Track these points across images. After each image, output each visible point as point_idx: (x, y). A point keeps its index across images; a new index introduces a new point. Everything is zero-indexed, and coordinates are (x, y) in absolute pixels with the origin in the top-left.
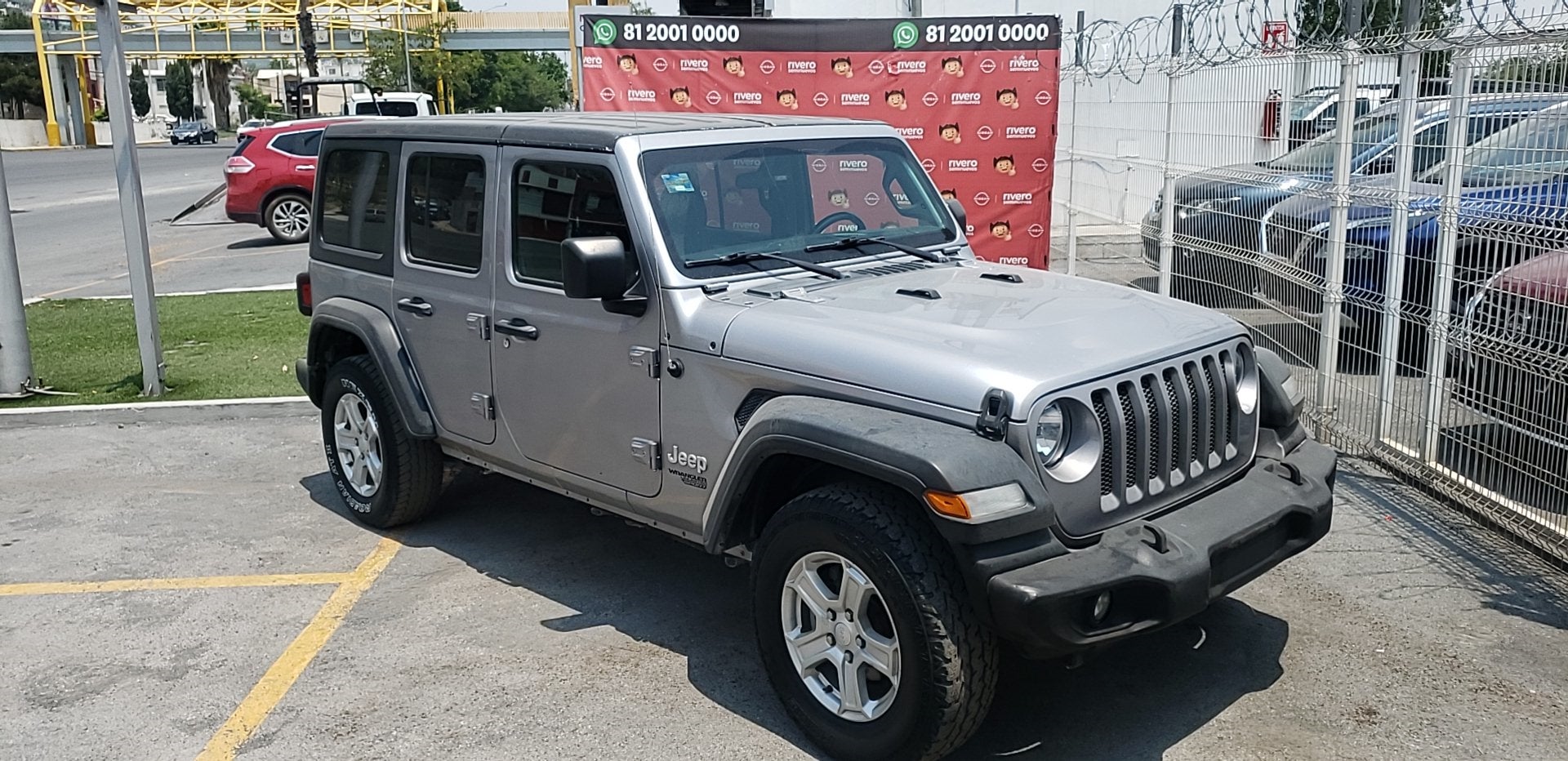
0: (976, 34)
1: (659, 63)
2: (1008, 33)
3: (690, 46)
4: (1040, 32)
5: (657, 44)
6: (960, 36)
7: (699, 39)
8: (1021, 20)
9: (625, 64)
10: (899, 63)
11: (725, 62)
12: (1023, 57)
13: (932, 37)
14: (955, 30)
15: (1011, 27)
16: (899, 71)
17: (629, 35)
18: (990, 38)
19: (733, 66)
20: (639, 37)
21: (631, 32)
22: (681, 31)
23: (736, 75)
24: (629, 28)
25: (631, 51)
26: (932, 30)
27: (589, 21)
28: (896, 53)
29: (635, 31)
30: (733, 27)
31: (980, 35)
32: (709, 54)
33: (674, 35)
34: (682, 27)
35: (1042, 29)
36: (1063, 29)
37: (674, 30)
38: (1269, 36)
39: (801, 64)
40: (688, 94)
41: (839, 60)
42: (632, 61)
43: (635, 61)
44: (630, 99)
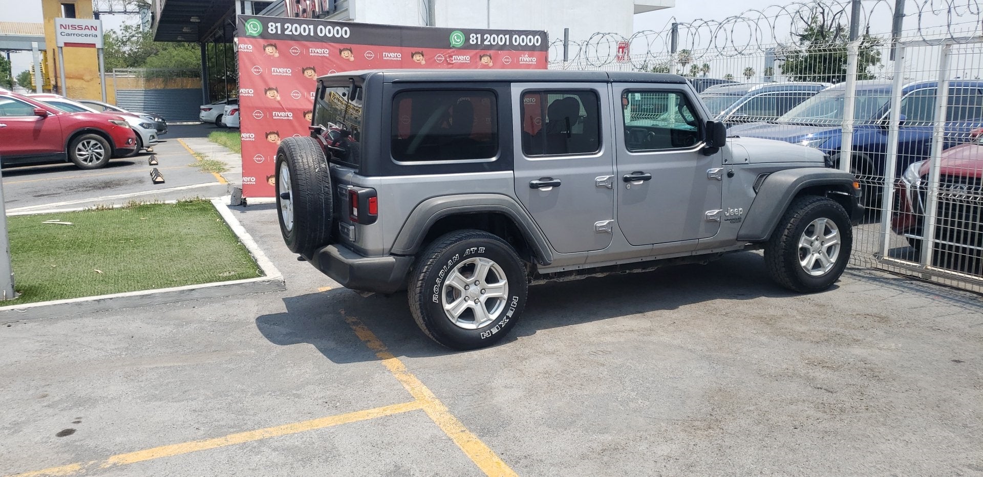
1: (295, 49)
2: (518, 40)
3: (316, 39)
4: (536, 41)
5: (292, 38)
6: (490, 41)
7: (323, 35)
8: (525, 33)
9: (269, 50)
10: (454, 57)
11: (341, 51)
12: (527, 56)
13: (473, 41)
14: (487, 37)
15: (520, 37)
16: (454, 61)
17: (272, 30)
18: (508, 43)
19: (345, 54)
20: (279, 32)
21: (273, 28)
22: (309, 29)
23: (348, 60)
24: (272, 26)
25: (274, 42)
26: (473, 37)
27: (243, 21)
28: (452, 50)
29: (276, 28)
30: (345, 28)
31: (501, 41)
32: (330, 45)
33: (305, 31)
34: (310, 26)
35: (537, 39)
36: (551, 39)
37: (305, 28)
38: (621, 50)
39: (392, 55)
40: (315, 71)
41: (416, 53)
42: (274, 48)
43: (276, 48)
44: (273, 74)
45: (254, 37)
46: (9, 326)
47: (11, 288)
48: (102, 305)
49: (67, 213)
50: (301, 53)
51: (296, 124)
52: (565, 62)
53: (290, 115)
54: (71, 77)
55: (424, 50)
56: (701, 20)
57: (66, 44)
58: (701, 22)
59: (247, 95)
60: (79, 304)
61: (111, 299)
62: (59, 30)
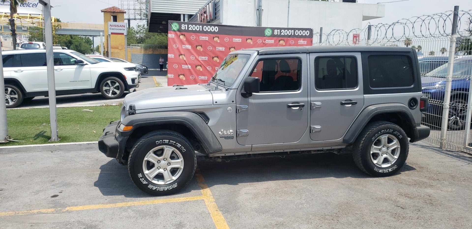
0: (289, 33)
1: (193, 37)
2: (298, 33)
3: (203, 32)
4: (307, 33)
5: (192, 31)
6: (284, 33)
7: (206, 30)
8: (302, 29)
9: (182, 37)
10: (266, 40)
11: (214, 38)
12: (302, 40)
13: (276, 33)
14: (283, 31)
15: (299, 31)
16: (266, 43)
17: (183, 28)
18: (293, 34)
19: (216, 39)
20: (186, 29)
22: (200, 28)
23: (217, 42)
24: (183, 26)
25: (184, 33)
26: (276, 31)
27: (170, 23)
28: (265, 37)
29: (185, 27)
30: (216, 27)
31: (290, 33)
32: (209, 35)
33: (198, 28)
34: (200, 26)
35: (308, 32)
36: (314, 32)
37: (198, 27)
38: (355, 38)
39: (237, 39)
40: (202, 47)
41: (248, 39)
42: (184, 36)
43: (185, 36)
44: (183, 48)
45: (174, 31)
46: (52, 152)
47: (57, 137)
48: (90, 146)
49: (93, 107)
50: (196, 39)
51: (193, 71)
52: (320, 44)
53: (190, 67)
54: (114, 48)
55: (252, 37)
56: (382, 24)
57: (112, 33)
58: (381, 25)
59: (171, 57)
60: (80, 145)
61: (94, 143)
62: (109, 27)
